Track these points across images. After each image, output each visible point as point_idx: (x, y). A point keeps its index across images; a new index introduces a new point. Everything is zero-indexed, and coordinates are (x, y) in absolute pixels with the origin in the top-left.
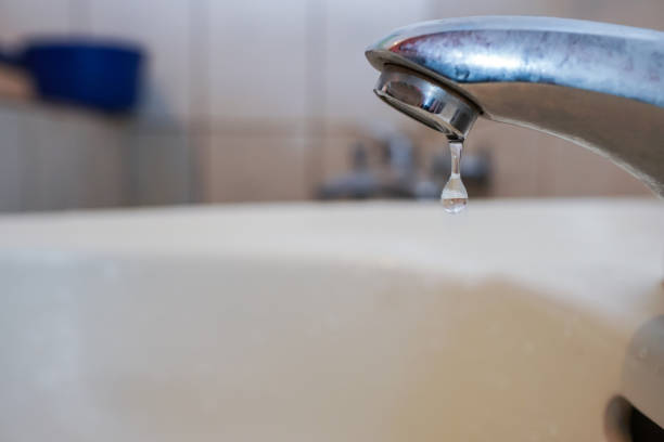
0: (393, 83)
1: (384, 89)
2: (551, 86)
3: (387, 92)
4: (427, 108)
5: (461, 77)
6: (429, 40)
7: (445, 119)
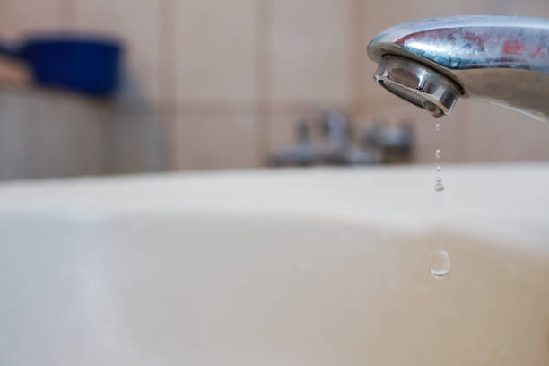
0: (393, 70)
1: (386, 74)
2: (527, 71)
3: (388, 77)
4: (420, 89)
5: (454, 65)
6: (427, 34)
7: (436, 97)
